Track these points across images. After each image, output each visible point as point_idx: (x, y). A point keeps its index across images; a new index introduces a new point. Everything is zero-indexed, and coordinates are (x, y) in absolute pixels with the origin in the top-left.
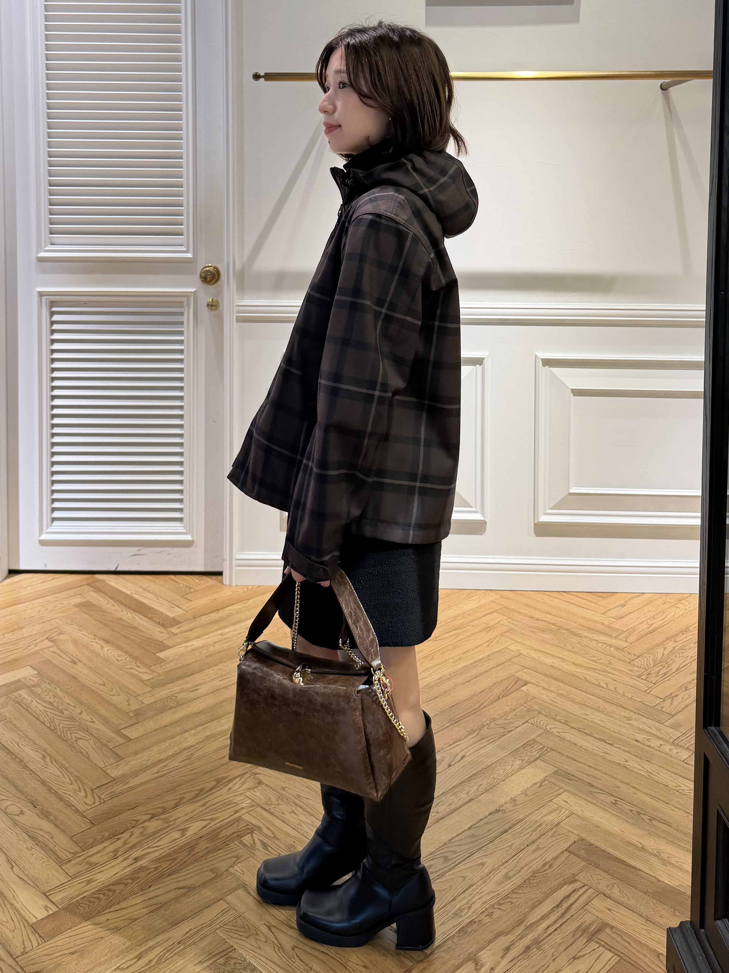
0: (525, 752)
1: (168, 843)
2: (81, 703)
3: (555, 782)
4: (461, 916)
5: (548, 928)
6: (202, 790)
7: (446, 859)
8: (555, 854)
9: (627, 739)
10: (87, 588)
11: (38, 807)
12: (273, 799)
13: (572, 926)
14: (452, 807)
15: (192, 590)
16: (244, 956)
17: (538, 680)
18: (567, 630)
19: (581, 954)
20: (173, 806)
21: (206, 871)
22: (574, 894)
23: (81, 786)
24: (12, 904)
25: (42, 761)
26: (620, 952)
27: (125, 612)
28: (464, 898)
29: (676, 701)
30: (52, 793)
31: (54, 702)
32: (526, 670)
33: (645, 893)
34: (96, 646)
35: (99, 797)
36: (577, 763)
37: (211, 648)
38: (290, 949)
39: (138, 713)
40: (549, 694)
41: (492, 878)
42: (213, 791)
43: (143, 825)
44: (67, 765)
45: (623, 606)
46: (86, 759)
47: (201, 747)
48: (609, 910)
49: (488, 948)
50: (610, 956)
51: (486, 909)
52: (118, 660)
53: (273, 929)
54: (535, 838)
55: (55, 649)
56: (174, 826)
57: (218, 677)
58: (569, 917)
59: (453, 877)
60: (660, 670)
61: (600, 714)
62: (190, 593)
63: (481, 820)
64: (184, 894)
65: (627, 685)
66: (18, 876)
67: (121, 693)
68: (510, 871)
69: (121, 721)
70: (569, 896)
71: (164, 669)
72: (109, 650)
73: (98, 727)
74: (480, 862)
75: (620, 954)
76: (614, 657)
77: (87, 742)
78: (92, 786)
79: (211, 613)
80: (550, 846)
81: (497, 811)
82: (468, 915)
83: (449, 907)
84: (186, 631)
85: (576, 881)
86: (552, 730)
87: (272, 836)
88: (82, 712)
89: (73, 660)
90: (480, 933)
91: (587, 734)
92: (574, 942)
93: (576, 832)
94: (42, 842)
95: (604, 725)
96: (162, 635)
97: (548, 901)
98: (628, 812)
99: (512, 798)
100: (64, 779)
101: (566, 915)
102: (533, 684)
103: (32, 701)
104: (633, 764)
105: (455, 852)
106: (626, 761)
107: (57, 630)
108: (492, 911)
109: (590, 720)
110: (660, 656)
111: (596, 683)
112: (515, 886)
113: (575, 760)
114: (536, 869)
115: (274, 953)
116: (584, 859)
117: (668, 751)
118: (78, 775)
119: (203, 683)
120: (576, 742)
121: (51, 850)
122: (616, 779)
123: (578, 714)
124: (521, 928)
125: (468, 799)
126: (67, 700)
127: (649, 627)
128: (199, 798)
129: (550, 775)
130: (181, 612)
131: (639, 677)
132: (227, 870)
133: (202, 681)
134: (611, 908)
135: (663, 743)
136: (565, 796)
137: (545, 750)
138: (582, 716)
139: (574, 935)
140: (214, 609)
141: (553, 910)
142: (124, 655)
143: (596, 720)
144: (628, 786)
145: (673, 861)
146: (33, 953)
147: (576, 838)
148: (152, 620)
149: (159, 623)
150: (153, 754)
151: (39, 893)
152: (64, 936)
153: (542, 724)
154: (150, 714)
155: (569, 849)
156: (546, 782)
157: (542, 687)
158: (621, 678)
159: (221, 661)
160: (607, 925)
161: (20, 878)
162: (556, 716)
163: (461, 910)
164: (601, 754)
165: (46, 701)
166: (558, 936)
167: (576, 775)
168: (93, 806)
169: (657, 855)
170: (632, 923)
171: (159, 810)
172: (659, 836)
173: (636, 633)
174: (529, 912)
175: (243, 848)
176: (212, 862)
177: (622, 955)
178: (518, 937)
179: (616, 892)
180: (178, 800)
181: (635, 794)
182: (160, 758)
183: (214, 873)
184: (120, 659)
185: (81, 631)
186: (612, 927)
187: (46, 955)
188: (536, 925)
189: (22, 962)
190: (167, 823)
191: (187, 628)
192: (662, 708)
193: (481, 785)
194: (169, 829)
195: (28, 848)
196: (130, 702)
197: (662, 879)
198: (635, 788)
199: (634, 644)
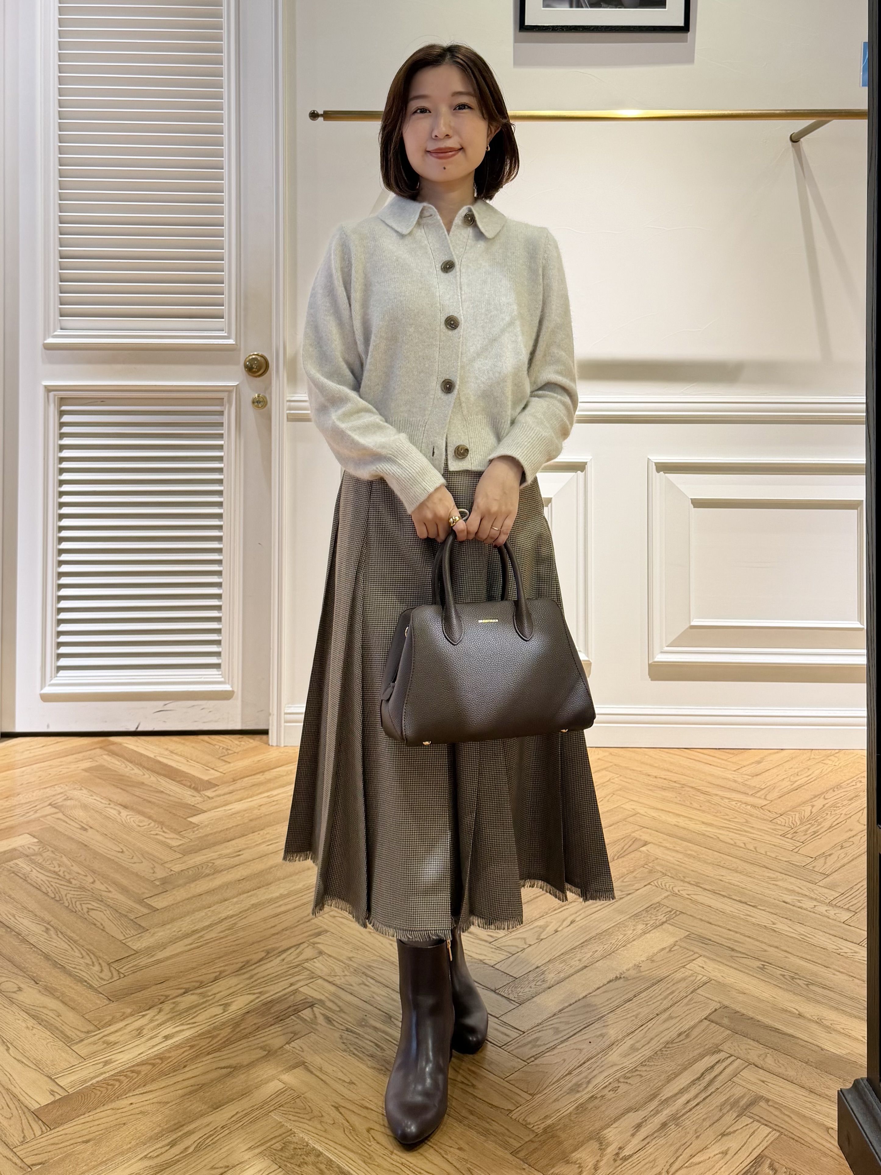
0: (649, 916)
1: (206, 1019)
2: (94, 872)
3: (688, 947)
4: (578, 1092)
5: (688, 1102)
6: (248, 962)
7: (557, 1031)
8: (692, 1023)
9: (774, 901)
10: (98, 751)
11: (40, 983)
12: (338, 971)
13: (719, 1099)
14: (562, 975)
15: (230, 752)
16: (306, 1140)
17: (661, 840)
18: (692, 787)
19: (731, 1130)
20: (211, 980)
21: (255, 1049)
22: (718, 1065)
23: (94, 960)
24: (8, 1090)
25: (45, 934)
26: (779, 1126)
27: (147, 776)
28: (580, 1073)
29: (831, 860)
30: (59, 968)
31: (60, 871)
32: (645, 829)
33: (806, 1063)
34: (112, 812)
35: (118, 971)
36: (713, 926)
37: (255, 811)
38: (365, 1131)
39: (164, 881)
40: (674, 854)
41: (614, 1050)
42: (261, 963)
43: (174, 1001)
44: (77, 938)
45: (759, 762)
46: (100, 931)
47: (245, 916)
48: (763, 1082)
49: (614, 1126)
50: (768, 1132)
51: (610, 1084)
52: (139, 826)
53: (342, 1110)
54: (666, 1007)
55: (60, 815)
56: (214, 1001)
57: (264, 842)
58: (713, 1090)
59: (567, 1050)
60: (809, 828)
61: (739, 875)
62: (228, 754)
63: (598, 988)
64: (228, 1075)
65: (770, 844)
66: (15, 1058)
67: (144, 860)
68: (637, 1042)
69: (143, 890)
70: (712, 1067)
71: (196, 834)
72: (128, 815)
73: (116, 897)
74: (599, 1033)
75: (780, 1129)
76: (751, 815)
77: (101, 914)
78: (108, 960)
79: (254, 775)
80: (685, 1014)
81: (617, 978)
82: (587, 1090)
83: (562, 1082)
84: (224, 795)
85: (720, 1051)
86: (681, 892)
87: (338, 1009)
88: (94, 881)
89: (83, 827)
90: (603, 1109)
91: (724, 896)
92: (721, 1117)
93: (716, 999)
94: (46, 1021)
95: (744, 886)
96: (193, 799)
97: (686, 1073)
98: (781, 977)
99: (635, 965)
100: (73, 953)
101: (710, 1088)
102: (654, 844)
103: (32, 871)
104: (782, 926)
105: (567, 1023)
106: (774, 924)
107: (63, 795)
108: (617, 1085)
109: (727, 881)
110: (807, 814)
111: (732, 842)
112: (643, 1059)
113: (710, 923)
114: (670, 1039)
115: (344, 1136)
116: (727, 1028)
117: (825, 913)
118: (91, 948)
119: (247, 848)
120: (710, 904)
121: (57, 1029)
122: (762, 942)
123: (712, 875)
124: (655, 1103)
125: (581, 966)
126: (76, 868)
127: (792, 785)
128: (245, 970)
129: (680, 939)
130: (217, 774)
131: (783, 836)
132: (282, 1047)
133: (244, 847)
134: (765, 1079)
135: (818, 904)
136: (700, 961)
137: (673, 915)
138: (717, 877)
139: (721, 1110)
140: (258, 771)
141: (693, 1083)
142: (147, 821)
143: (734, 882)
144: (776, 950)
145: (838, 1027)
146: (34, 1143)
147: (718, 1006)
148: (182, 784)
149: (190, 787)
150: (185, 925)
151: (42, 1076)
152: (75, 1123)
153: (667, 887)
154: (181, 882)
155: (710, 1017)
156: (676, 948)
157: (665, 847)
158: (762, 838)
159: (269, 825)
160: (762, 1098)
161: (18, 1061)
162: (684, 877)
163: (578, 1085)
164: (742, 917)
165: (50, 871)
166: (702, 1111)
167: (713, 939)
168: (111, 981)
169: (819, 1022)
170: (792, 1095)
171: (194, 984)
172: (819, 1002)
173: (777, 790)
174: (663, 1086)
175: (300, 1022)
176: (264, 1039)
177: (782, 1130)
178: (652, 1113)
179: (770, 1062)
180: (218, 973)
181: (786, 957)
182: (195, 928)
183: (265, 1051)
184: (141, 824)
185: (92, 796)
186: (768, 1101)
187: (52, 1144)
188: (674, 1099)
189: (22, 1152)
190: (204, 997)
191: (226, 790)
192: (814, 867)
193: (596, 951)
194: (207, 1004)
195: (27, 1028)
196: (155, 870)
197: (826, 1047)
198: (786, 951)
199: (775, 801)
